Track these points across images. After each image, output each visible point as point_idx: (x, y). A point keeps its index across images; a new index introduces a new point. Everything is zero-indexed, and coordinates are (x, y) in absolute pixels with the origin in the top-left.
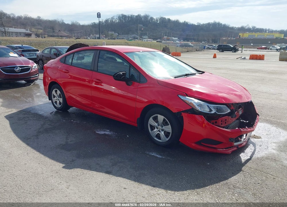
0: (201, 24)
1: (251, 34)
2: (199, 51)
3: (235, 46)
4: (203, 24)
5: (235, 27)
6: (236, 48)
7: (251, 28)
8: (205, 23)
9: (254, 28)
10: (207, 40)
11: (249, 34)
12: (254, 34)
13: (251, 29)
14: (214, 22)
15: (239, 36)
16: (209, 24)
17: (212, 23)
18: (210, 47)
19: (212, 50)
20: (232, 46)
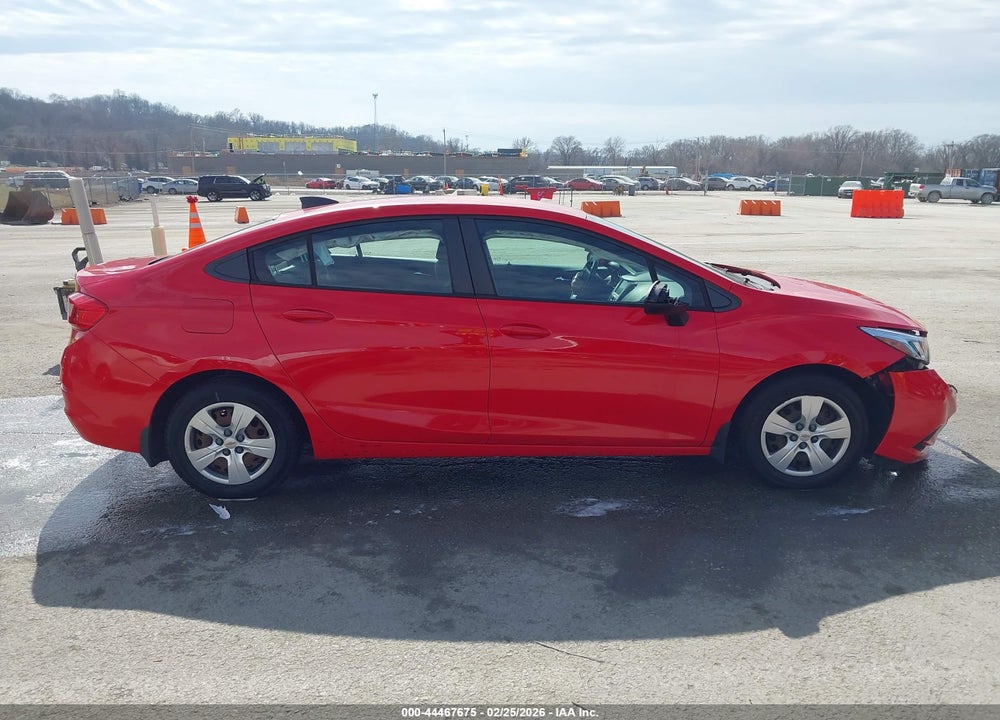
0: (69, 99)
1: (265, 140)
2: (130, 200)
3: (255, 181)
4: (77, 101)
5: (197, 117)
6: (260, 186)
7: (249, 119)
8: (81, 97)
9: (256, 119)
10: (108, 160)
11: (260, 140)
12: (272, 139)
13: (248, 123)
14: (117, 95)
15: (228, 146)
16: (98, 102)
17: (109, 98)
18: (156, 185)
19: (169, 197)
20: (248, 182)
